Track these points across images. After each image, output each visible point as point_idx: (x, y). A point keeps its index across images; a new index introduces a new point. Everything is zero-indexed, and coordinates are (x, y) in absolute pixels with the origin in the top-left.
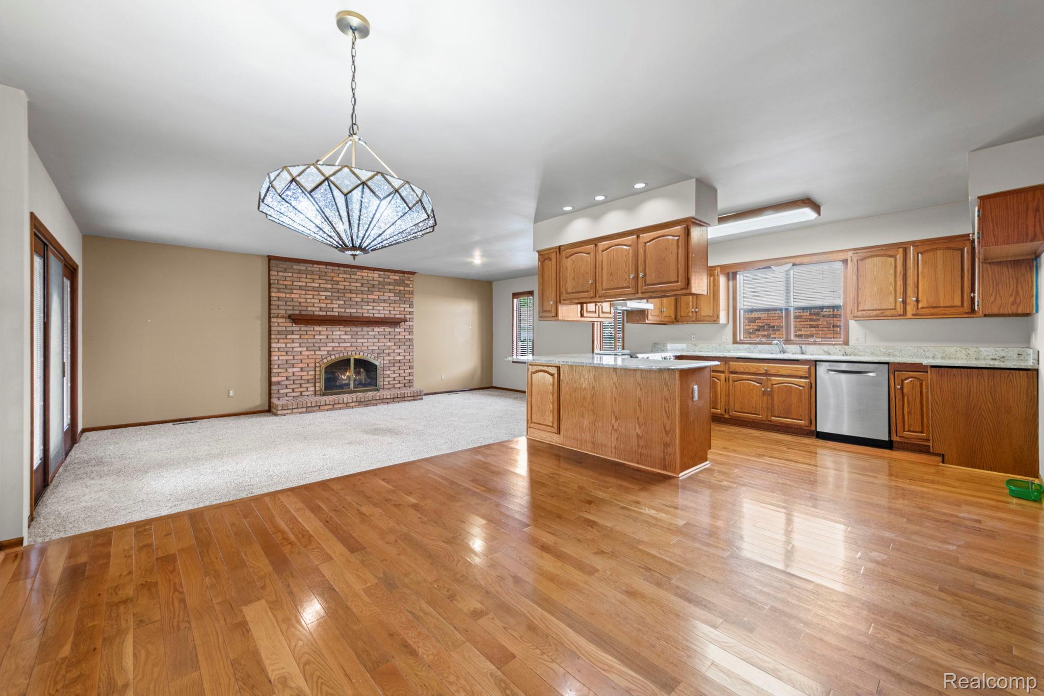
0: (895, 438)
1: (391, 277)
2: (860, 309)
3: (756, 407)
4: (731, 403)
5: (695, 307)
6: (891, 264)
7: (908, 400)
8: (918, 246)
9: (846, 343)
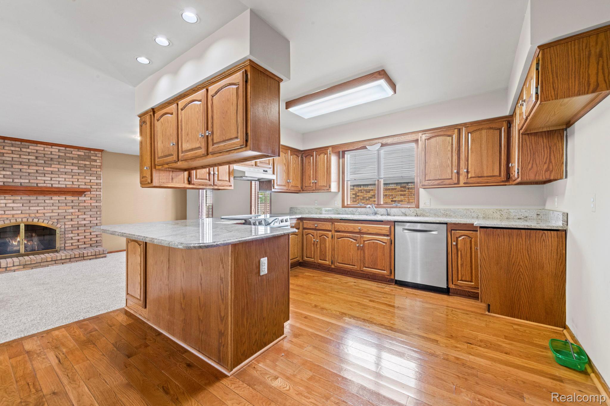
0: (451, 286)
1: (73, 152)
2: (427, 179)
3: (352, 259)
4: (336, 256)
5: (315, 179)
6: (449, 142)
7: (461, 254)
8: (468, 127)
9: (418, 207)
